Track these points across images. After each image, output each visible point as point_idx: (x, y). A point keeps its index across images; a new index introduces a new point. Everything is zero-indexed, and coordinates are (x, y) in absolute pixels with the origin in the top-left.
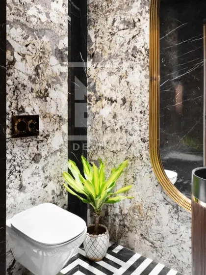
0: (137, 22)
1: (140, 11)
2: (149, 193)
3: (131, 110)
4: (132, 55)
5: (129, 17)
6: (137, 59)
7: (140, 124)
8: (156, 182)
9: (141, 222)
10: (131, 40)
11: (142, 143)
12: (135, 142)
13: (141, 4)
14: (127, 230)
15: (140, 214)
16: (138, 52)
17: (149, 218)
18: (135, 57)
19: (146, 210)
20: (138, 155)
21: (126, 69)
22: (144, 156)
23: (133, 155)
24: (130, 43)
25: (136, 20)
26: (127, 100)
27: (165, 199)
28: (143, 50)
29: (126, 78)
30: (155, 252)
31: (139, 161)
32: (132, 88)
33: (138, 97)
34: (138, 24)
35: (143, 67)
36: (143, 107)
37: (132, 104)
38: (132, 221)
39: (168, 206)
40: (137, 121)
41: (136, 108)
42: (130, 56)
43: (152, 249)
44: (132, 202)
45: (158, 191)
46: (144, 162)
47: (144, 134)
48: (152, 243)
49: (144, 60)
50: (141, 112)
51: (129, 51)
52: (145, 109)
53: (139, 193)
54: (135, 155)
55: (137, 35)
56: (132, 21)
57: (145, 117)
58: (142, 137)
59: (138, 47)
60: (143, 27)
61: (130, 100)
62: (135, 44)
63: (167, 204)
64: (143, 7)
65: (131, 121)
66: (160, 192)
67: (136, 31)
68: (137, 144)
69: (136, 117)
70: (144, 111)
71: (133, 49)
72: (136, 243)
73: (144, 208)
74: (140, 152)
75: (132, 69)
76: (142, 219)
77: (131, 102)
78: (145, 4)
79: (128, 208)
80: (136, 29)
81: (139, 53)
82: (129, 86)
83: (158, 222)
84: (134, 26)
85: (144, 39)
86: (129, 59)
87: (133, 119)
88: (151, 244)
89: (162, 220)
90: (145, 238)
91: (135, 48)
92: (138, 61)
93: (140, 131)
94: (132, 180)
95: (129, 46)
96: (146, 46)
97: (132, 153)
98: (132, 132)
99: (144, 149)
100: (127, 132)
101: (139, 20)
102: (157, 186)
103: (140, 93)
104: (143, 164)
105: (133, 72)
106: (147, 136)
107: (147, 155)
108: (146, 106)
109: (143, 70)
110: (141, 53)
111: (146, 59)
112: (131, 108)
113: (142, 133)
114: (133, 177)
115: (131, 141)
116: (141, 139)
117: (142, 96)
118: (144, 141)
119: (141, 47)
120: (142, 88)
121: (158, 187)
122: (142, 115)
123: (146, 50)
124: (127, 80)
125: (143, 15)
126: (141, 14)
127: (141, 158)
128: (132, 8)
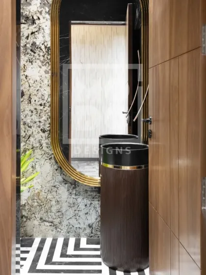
0: (37, 19)
1: (40, 10)
2: (49, 178)
3: (30, 103)
4: (31, 50)
5: (28, 13)
6: (36, 54)
7: (40, 116)
8: (56, 167)
9: (41, 207)
10: (30, 36)
11: (41, 134)
12: (34, 133)
13: (41, 3)
14: (25, 219)
15: (40, 199)
16: (37, 48)
17: (49, 200)
18: (35, 53)
19: (46, 194)
20: (38, 145)
21: (25, 63)
22: (44, 145)
23: (32, 146)
24: (29, 38)
25: (35, 18)
26: (25, 94)
27: (64, 179)
28: (43, 47)
29: (24, 71)
30: (55, 230)
31: (39, 150)
32: (31, 82)
33: (38, 90)
34: (37, 22)
35: (43, 62)
36: (43, 99)
37: (31, 97)
38: (30, 209)
39: (67, 185)
40: (37, 113)
41: (35, 101)
42: (29, 51)
43: (52, 228)
44: (31, 191)
45: (57, 174)
46: (43, 150)
47: (44, 125)
48: (52, 222)
49: (44, 56)
50: (41, 105)
51: (28, 45)
52: (45, 101)
53: (39, 180)
54: (35, 145)
55: (37, 32)
56: (31, 17)
57: (45, 109)
58: (41, 128)
59: (37, 44)
60: (43, 26)
61: (29, 93)
62: (35, 40)
63: (66, 184)
64: (43, 7)
65: (30, 113)
66: (59, 175)
67: (35, 27)
68: (36, 135)
69: (36, 109)
70: (44, 104)
71: (32, 44)
72: (35, 229)
73: (44, 193)
74: (40, 142)
75: (31, 64)
76: (42, 204)
77: (30, 95)
78: (44, 4)
79: (26, 198)
80: (35, 26)
81: (39, 50)
82: (28, 79)
83: (58, 201)
84: (33, 22)
85: (44, 37)
86: (28, 54)
87: (32, 112)
88: (50, 224)
89: (62, 199)
90: (45, 221)
91: (34, 44)
92: (37, 57)
93: (40, 122)
94: (31, 169)
95: (28, 41)
96: (46, 44)
97: (31, 143)
98: (31, 124)
99: (44, 138)
100: (26, 124)
101: (39, 18)
102: (56, 170)
103: (40, 87)
104: (43, 152)
105: (32, 66)
106: (47, 127)
107: (47, 144)
108: (46, 99)
109: (43, 66)
110: (41, 49)
111: (46, 56)
112: (30, 101)
113: (41, 124)
114: (32, 167)
115: (30, 133)
116: (41, 130)
117: (42, 90)
118: (44, 131)
119: (41, 44)
120: (42, 82)
121: (58, 171)
122: (42, 107)
123: (46, 47)
124: (26, 73)
125: (43, 14)
126: (41, 13)
127: (41, 147)
128: (30, 4)
